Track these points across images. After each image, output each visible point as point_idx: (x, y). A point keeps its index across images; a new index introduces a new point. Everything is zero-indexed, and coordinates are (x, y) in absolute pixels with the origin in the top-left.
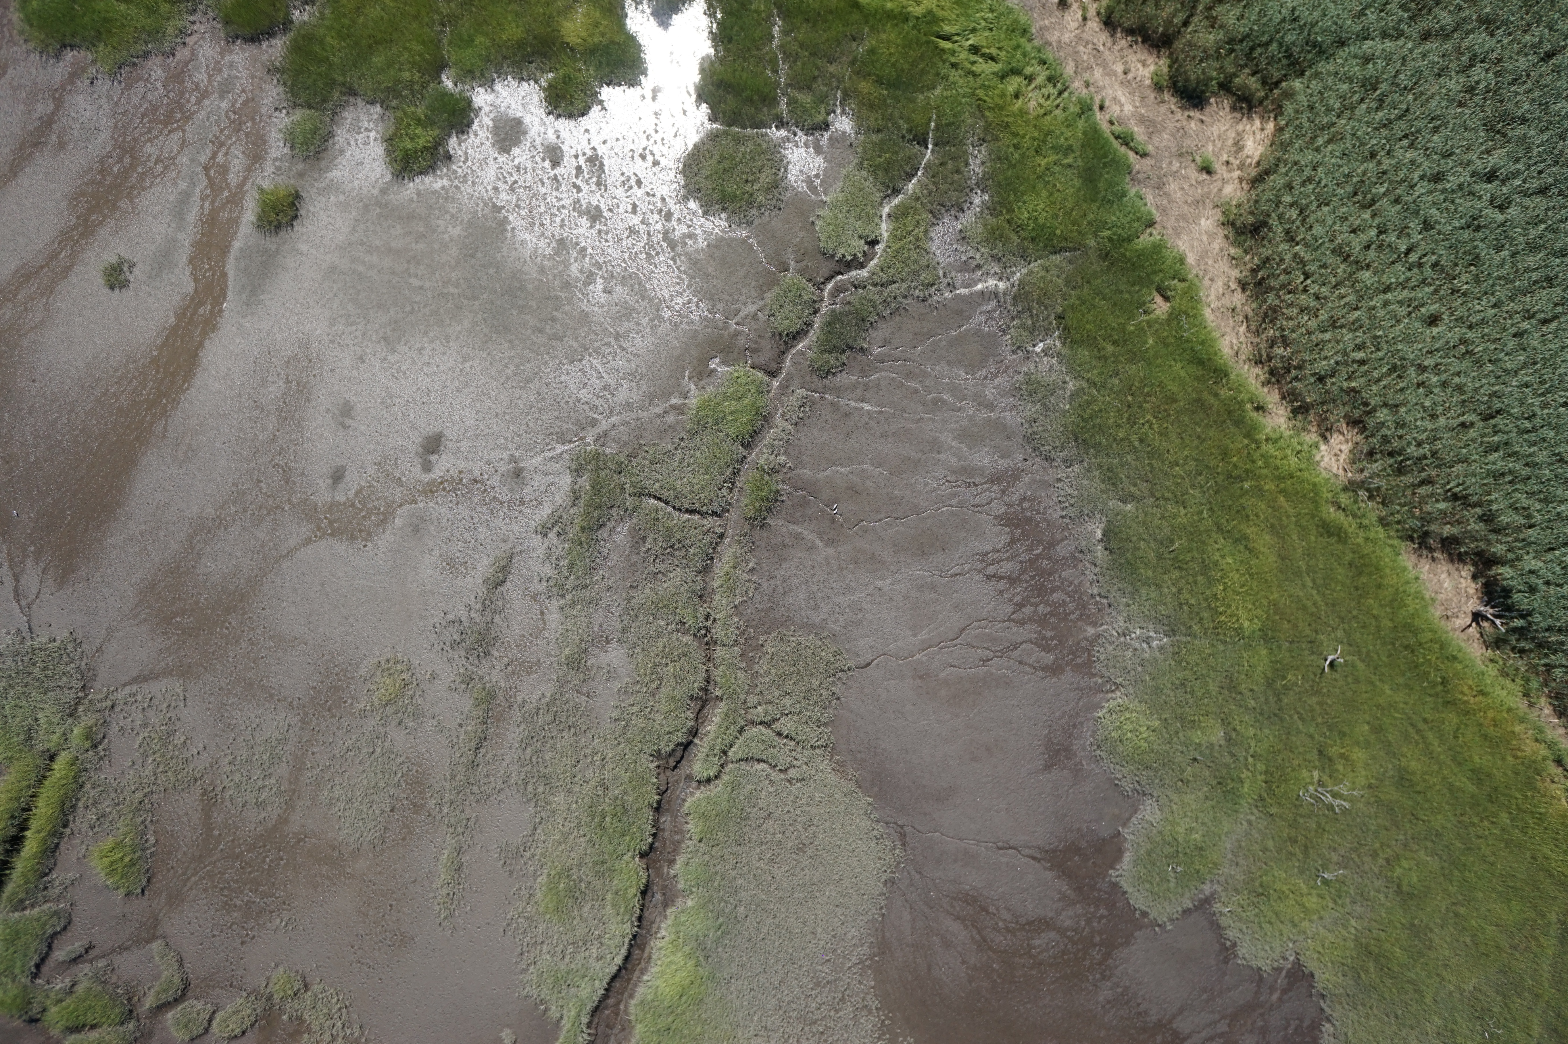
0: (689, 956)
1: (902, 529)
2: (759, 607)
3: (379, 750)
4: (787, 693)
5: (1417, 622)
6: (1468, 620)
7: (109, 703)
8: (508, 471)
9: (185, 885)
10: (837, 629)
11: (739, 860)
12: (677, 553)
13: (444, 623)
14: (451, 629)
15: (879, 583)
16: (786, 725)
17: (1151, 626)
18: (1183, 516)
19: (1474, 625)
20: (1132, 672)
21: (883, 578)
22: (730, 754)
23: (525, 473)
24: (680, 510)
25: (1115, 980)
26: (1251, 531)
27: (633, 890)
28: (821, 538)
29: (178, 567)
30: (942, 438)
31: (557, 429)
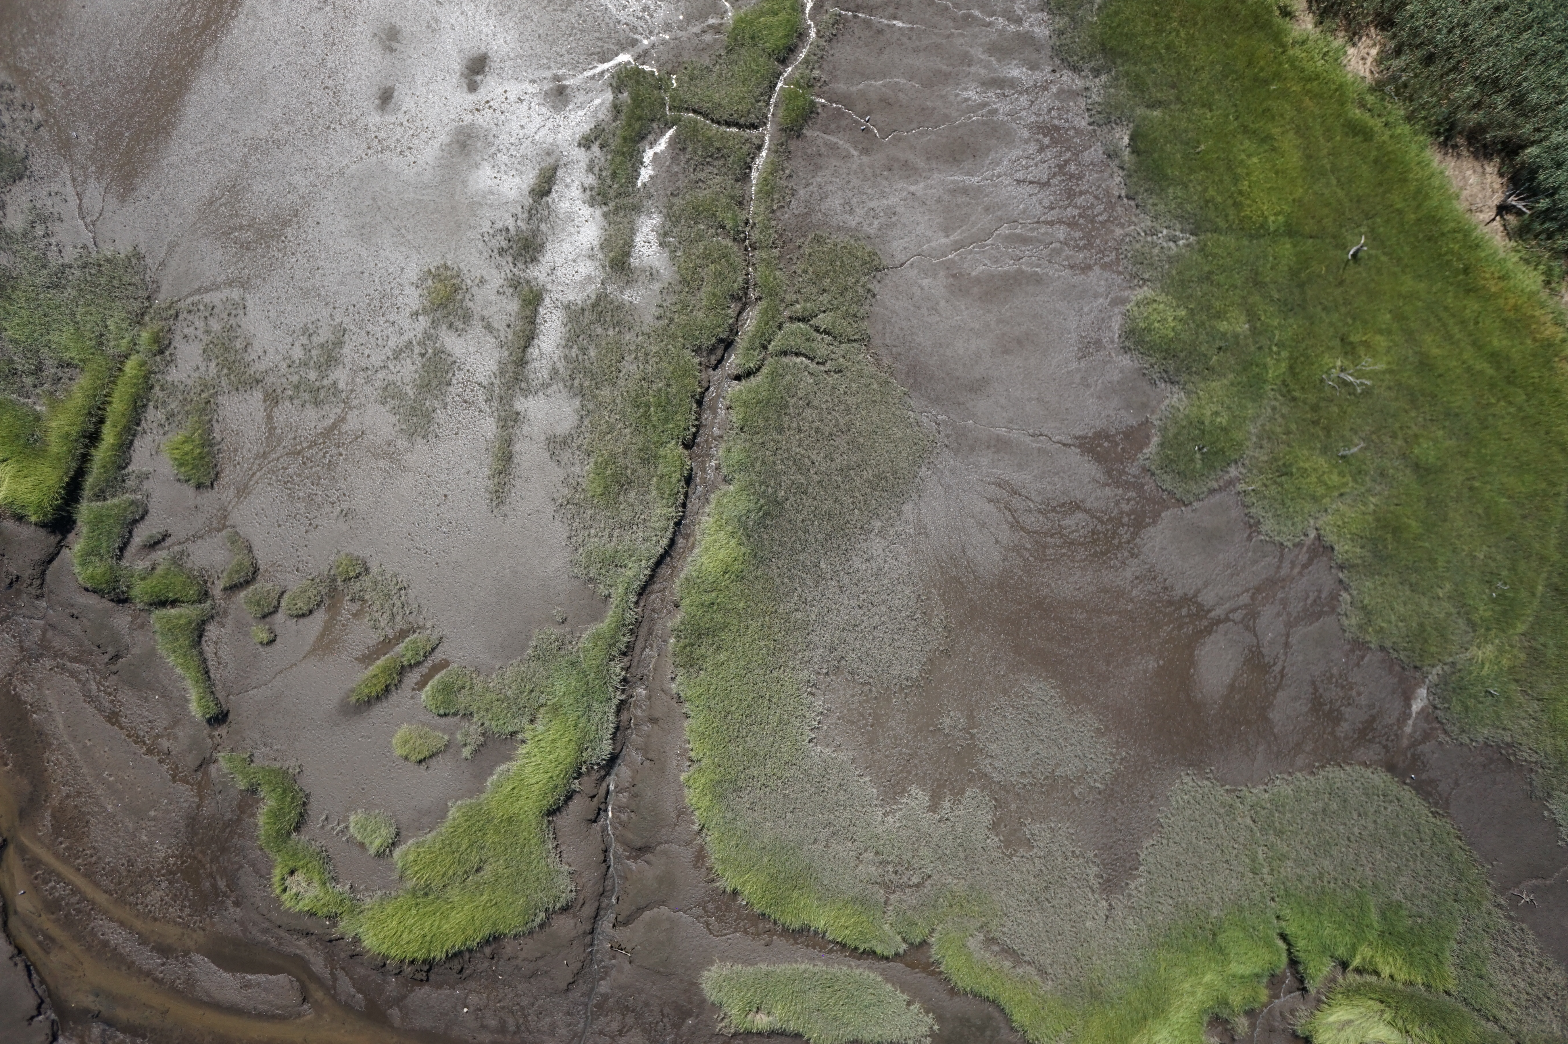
0: (732, 534)
1: (934, 137)
2: (796, 212)
3: (430, 351)
4: (824, 290)
5: (1440, 214)
6: (1492, 214)
7: (173, 312)
8: (552, 89)
9: (250, 480)
10: (872, 232)
11: (779, 445)
12: (716, 163)
13: (491, 231)
14: (498, 237)
15: (913, 188)
16: (823, 320)
17: (1178, 226)
18: (1209, 118)
19: (1498, 218)
20: (1159, 269)
21: (916, 183)
22: (770, 347)
23: (568, 91)
24: (718, 123)
25: (1141, 557)
26: (1276, 131)
27: (677, 476)
28: (855, 147)
29: (234, 186)
30: (972, 51)
31: (598, 50)
